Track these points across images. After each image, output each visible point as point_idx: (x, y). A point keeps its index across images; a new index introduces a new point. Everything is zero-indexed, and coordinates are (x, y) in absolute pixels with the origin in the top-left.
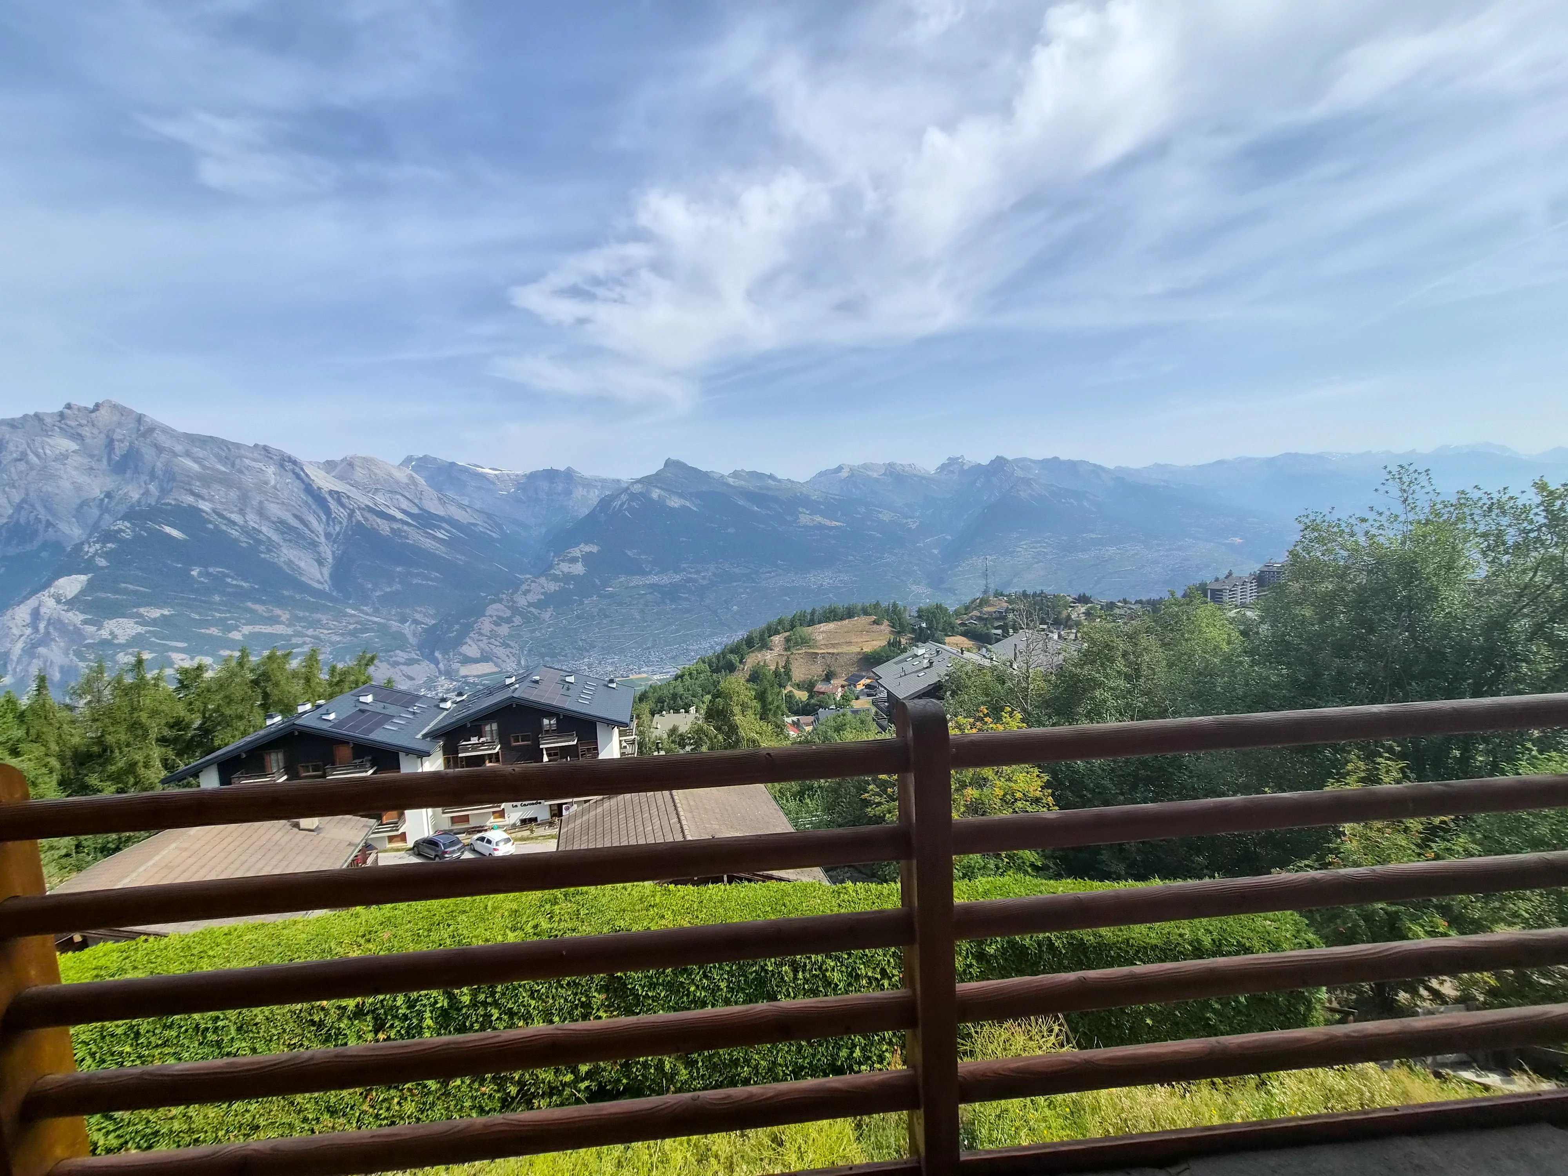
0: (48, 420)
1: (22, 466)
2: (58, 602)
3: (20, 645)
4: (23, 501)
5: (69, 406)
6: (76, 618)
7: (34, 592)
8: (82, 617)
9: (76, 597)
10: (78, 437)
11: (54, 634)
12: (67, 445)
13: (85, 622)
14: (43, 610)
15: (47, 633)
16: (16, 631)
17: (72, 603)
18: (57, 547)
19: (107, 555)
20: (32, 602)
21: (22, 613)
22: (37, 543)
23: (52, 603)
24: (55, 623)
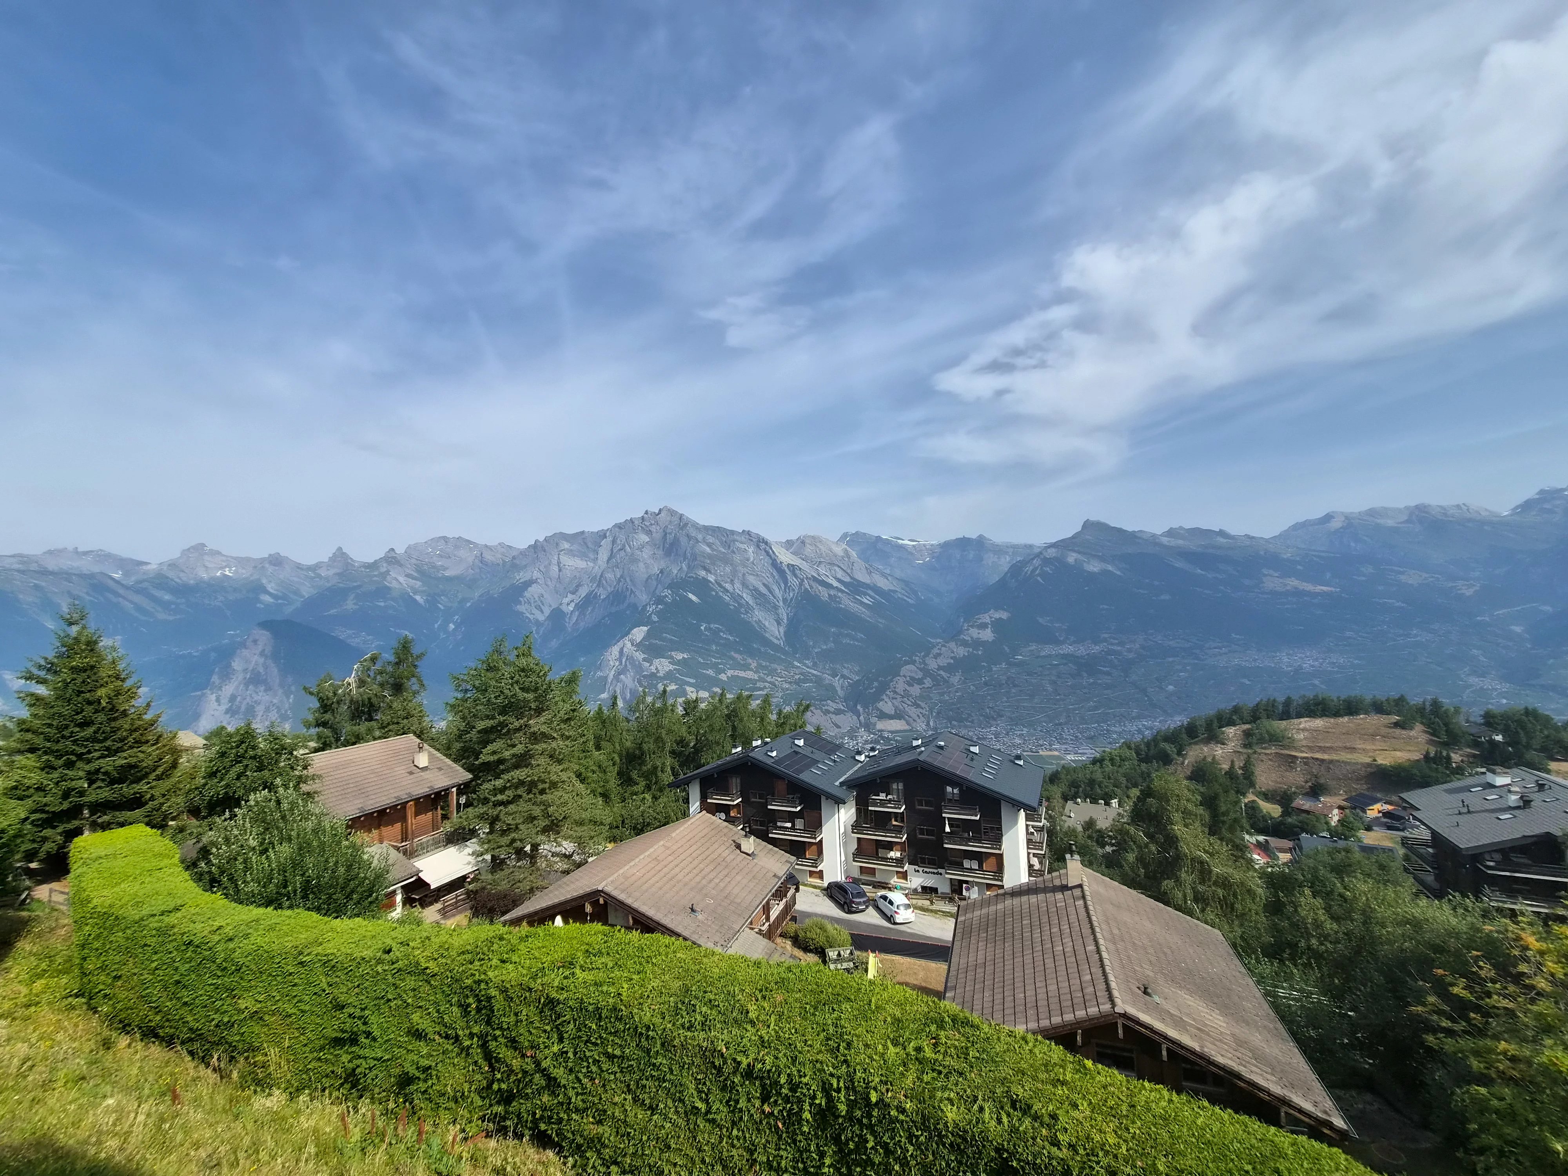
0: (636, 522)
1: (622, 553)
2: (632, 645)
3: (613, 672)
4: (622, 576)
5: (646, 513)
6: (639, 656)
7: (622, 637)
8: (643, 656)
9: (641, 642)
10: (649, 533)
11: (629, 667)
12: (645, 538)
13: (644, 660)
14: (625, 650)
15: (626, 665)
16: (612, 663)
17: (639, 646)
18: (634, 606)
19: (658, 613)
20: (620, 644)
21: (615, 650)
22: (625, 605)
23: (629, 645)
24: (630, 659)
